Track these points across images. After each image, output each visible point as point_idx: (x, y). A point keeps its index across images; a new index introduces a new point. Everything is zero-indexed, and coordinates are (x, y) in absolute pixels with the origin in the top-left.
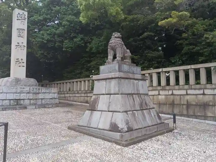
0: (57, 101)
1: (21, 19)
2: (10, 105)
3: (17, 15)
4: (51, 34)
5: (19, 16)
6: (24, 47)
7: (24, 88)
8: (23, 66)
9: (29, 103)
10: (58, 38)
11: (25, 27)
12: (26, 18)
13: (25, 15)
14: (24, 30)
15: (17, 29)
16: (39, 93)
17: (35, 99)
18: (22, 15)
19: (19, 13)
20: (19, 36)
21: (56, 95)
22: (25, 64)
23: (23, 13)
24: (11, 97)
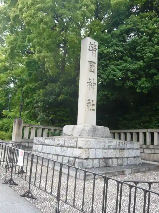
0: (140, 161)
1: (92, 49)
2: (100, 167)
3: (89, 44)
4: (124, 70)
5: (90, 46)
6: (94, 85)
7: (111, 142)
8: (94, 110)
9: (117, 164)
10: (132, 75)
11: (96, 60)
12: (96, 49)
13: (96, 45)
14: (95, 63)
15: (89, 62)
16: (124, 149)
17: (121, 158)
18: (93, 44)
19: (90, 43)
20: (91, 70)
21: (138, 153)
22: (95, 108)
23: (94, 43)
24: (100, 154)
